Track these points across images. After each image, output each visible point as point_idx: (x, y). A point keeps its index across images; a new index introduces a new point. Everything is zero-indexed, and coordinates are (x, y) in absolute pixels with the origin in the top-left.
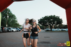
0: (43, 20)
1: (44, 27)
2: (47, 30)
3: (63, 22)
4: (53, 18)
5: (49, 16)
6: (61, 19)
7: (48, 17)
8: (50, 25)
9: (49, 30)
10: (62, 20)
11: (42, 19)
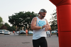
0: (17, 17)
1: (16, 29)
5: (26, 13)
7: (24, 14)
8: (26, 25)
9: (24, 33)
11: (14, 16)
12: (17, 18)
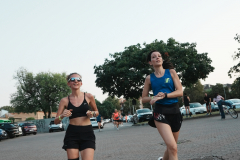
2: (143, 119)
3: (212, 69)
4: (171, 54)
6: (204, 56)
10: (209, 61)
12: (123, 69)
